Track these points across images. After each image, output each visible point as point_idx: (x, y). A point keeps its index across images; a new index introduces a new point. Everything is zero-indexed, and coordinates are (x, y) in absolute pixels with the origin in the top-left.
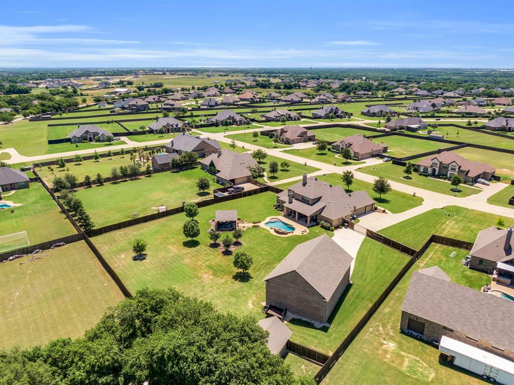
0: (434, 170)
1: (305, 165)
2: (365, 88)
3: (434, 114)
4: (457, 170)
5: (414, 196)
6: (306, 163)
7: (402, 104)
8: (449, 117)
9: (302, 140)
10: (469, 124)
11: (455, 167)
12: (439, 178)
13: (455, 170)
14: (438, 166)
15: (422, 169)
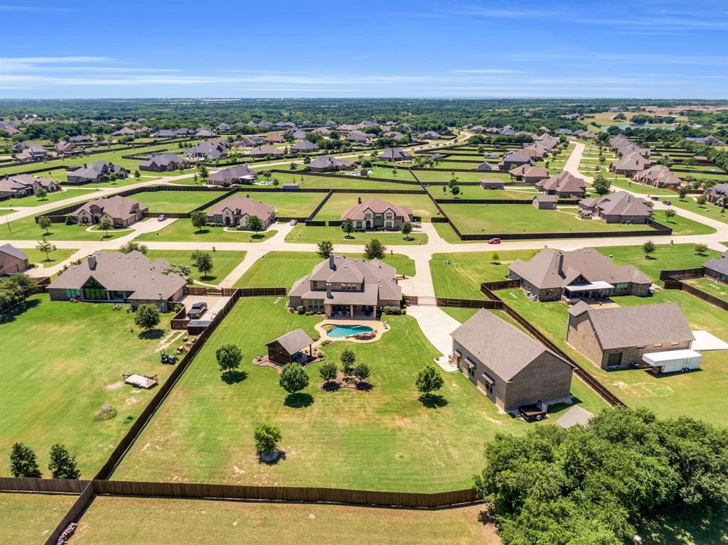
0: (368, 223)
1: (214, 251)
2: (71, 131)
3: (235, 160)
4: (393, 218)
5: (392, 254)
6: (214, 248)
7: (167, 150)
8: (256, 161)
9: (137, 218)
10: (293, 166)
11: (390, 215)
12: (377, 230)
13: (391, 217)
14: (372, 217)
15: (355, 225)
